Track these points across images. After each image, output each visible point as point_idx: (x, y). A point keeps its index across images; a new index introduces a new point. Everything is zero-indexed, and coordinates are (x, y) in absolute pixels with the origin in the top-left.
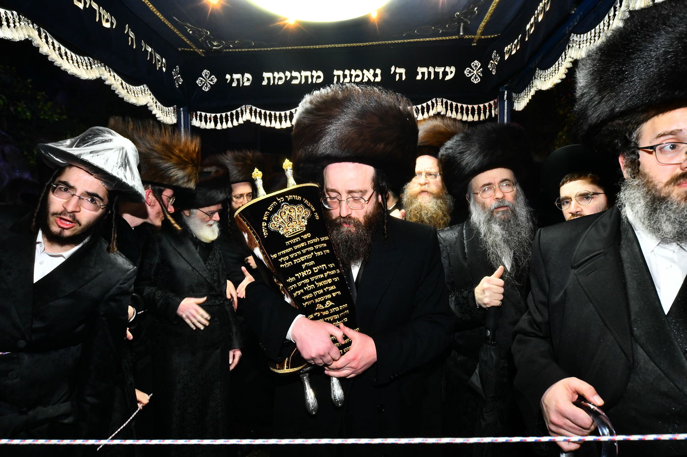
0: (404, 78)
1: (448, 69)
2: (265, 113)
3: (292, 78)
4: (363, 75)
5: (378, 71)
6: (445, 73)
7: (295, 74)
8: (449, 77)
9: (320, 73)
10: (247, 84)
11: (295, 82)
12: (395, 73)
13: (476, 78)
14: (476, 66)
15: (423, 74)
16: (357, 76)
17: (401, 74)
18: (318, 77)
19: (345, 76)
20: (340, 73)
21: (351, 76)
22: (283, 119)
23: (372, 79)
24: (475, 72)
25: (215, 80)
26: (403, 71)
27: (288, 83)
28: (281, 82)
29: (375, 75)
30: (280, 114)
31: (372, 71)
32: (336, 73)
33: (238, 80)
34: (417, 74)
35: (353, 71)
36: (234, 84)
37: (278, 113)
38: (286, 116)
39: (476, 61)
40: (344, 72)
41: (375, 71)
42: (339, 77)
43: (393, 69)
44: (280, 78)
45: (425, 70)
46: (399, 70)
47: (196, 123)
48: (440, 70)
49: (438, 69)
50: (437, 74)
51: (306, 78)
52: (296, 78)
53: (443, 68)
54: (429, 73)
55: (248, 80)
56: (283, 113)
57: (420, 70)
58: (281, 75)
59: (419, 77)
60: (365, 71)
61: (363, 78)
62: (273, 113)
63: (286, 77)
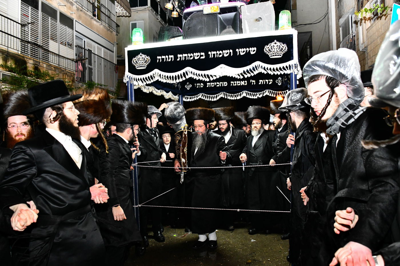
0: (255, 83)
1: (270, 80)
2: (208, 96)
3: (217, 84)
4: (241, 83)
5: (246, 82)
6: (269, 82)
7: (218, 83)
8: (270, 83)
9: (226, 83)
10: (202, 87)
11: (218, 86)
12: (252, 82)
13: (280, 83)
14: (280, 79)
15: (261, 82)
16: (239, 83)
17: (254, 82)
18: (226, 84)
19: (235, 84)
20: (233, 82)
21: (237, 83)
22: (214, 98)
23: (244, 84)
24: (279, 81)
25: (191, 86)
26: (254, 81)
27: (215, 86)
28: (213, 86)
29: (245, 83)
30: (213, 96)
31: (244, 82)
32: (232, 82)
33: (199, 85)
34: (259, 82)
35: (237, 82)
36: (198, 87)
37: (212, 96)
38: (215, 97)
39: (280, 78)
40: (234, 82)
41: (245, 81)
42: (232, 84)
43: (251, 80)
44: (213, 85)
45: (262, 81)
46: (253, 81)
47: (184, 100)
48: (267, 81)
49: (266, 80)
50: (266, 82)
51: (222, 84)
52: (218, 84)
53: (268, 80)
54: (264, 82)
55: (202, 85)
56: (214, 96)
57: (260, 81)
58: (213, 83)
59: (260, 83)
60: (241, 82)
61: (241, 84)
62: (210, 96)
63: (215, 84)
